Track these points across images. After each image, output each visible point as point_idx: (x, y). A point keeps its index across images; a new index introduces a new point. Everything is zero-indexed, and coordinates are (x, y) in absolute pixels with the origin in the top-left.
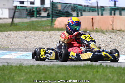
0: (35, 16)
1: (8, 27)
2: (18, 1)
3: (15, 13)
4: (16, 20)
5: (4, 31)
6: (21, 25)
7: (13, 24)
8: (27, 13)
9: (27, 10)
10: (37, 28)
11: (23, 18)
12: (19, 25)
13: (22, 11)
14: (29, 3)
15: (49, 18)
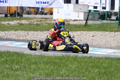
0: (106, 19)
1: (82, 27)
2: (92, 6)
3: (88, 16)
4: (89, 22)
5: (78, 31)
6: (93, 26)
7: (87, 25)
8: (99, 16)
9: (99, 14)
10: (106, 29)
11: (95, 20)
12: (92, 26)
13: (95, 14)
14: (101, 8)
15: (117, 21)
